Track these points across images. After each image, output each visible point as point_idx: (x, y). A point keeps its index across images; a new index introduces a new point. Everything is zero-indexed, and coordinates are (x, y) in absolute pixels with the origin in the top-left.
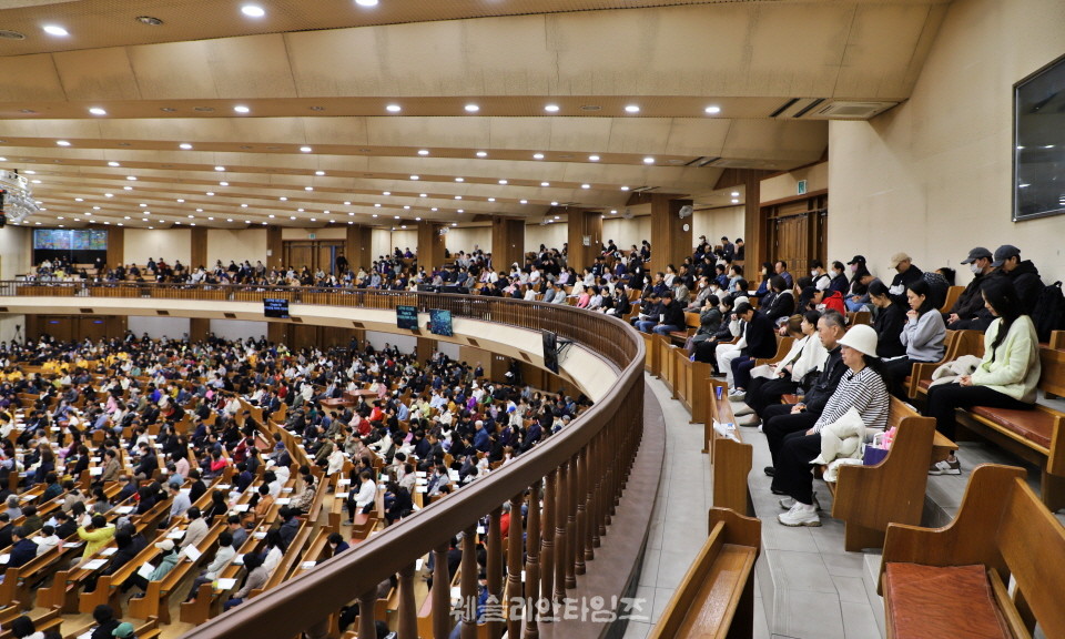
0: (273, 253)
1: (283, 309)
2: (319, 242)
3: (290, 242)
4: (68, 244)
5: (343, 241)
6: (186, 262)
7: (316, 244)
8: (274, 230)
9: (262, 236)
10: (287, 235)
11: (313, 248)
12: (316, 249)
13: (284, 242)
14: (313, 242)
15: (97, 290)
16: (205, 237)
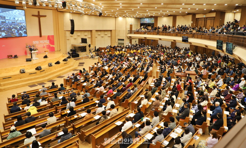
0: (193, 22)
1: (187, 39)
2: (207, 18)
3: (198, 19)
4: (147, 22)
5: (214, 17)
6: (171, 26)
7: (206, 19)
8: (194, 15)
9: (190, 17)
10: (197, 16)
11: (205, 20)
12: (206, 21)
13: (197, 19)
14: (205, 18)
15: (149, 33)
16: (176, 18)
